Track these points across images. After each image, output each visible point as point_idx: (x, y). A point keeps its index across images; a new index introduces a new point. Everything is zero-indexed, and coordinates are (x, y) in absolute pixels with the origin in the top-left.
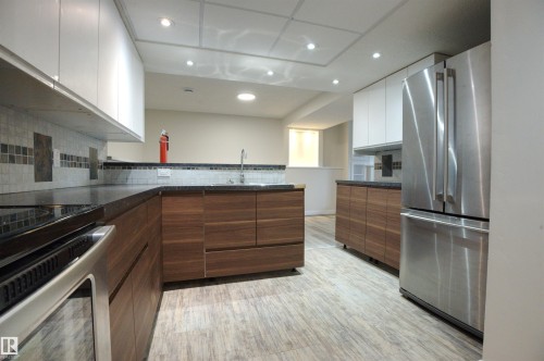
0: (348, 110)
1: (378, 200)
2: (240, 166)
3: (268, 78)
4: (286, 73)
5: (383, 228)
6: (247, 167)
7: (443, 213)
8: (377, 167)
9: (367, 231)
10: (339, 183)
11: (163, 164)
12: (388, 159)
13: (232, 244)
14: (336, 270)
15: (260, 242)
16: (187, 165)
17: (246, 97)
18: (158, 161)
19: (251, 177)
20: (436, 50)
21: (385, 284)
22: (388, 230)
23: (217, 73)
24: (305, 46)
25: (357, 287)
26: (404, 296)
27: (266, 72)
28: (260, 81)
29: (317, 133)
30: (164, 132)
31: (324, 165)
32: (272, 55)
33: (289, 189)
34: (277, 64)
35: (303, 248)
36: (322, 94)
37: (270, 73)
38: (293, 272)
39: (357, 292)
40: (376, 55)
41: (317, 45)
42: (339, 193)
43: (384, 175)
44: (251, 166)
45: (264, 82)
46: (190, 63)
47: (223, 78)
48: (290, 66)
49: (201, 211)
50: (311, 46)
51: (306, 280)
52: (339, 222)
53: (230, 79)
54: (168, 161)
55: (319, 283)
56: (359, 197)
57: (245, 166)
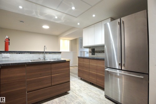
0: (81, 34)
1: (94, 64)
2: (43, 52)
3: (55, 19)
4: (62, 19)
5: (96, 73)
6: (46, 53)
7: (121, 70)
8: (90, 52)
9: (90, 74)
10: (79, 57)
11: (6, 51)
12: (93, 50)
13: (40, 87)
14: (81, 89)
15: (53, 84)
16: (19, 52)
17: (46, 27)
18: (4, 50)
19: (48, 56)
20: (111, 17)
21: (98, 93)
22: (98, 74)
23: (34, 14)
24: (71, 8)
25: (90, 96)
26: (106, 98)
27: (55, 17)
28: (52, 20)
29: (69, 41)
30: (7, 37)
31: (71, 51)
32: (57, 10)
33: (64, 61)
34: (59, 14)
35: (69, 84)
36: (73, 28)
37: (56, 17)
38: (66, 93)
39: (91, 99)
40: (94, 16)
41: (76, 8)
42: (79, 61)
43: (92, 55)
44: (48, 52)
45: (54, 21)
46: (21, 7)
47: (37, 17)
48: (64, 15)
49: (25, 74)
50: (73, 8)
51: (72, 96)
52: (79, 70)
53: (39, 18)
54: (9, 50)
55: (77, 97)
56: (86, 62)
57: (46, 52)
